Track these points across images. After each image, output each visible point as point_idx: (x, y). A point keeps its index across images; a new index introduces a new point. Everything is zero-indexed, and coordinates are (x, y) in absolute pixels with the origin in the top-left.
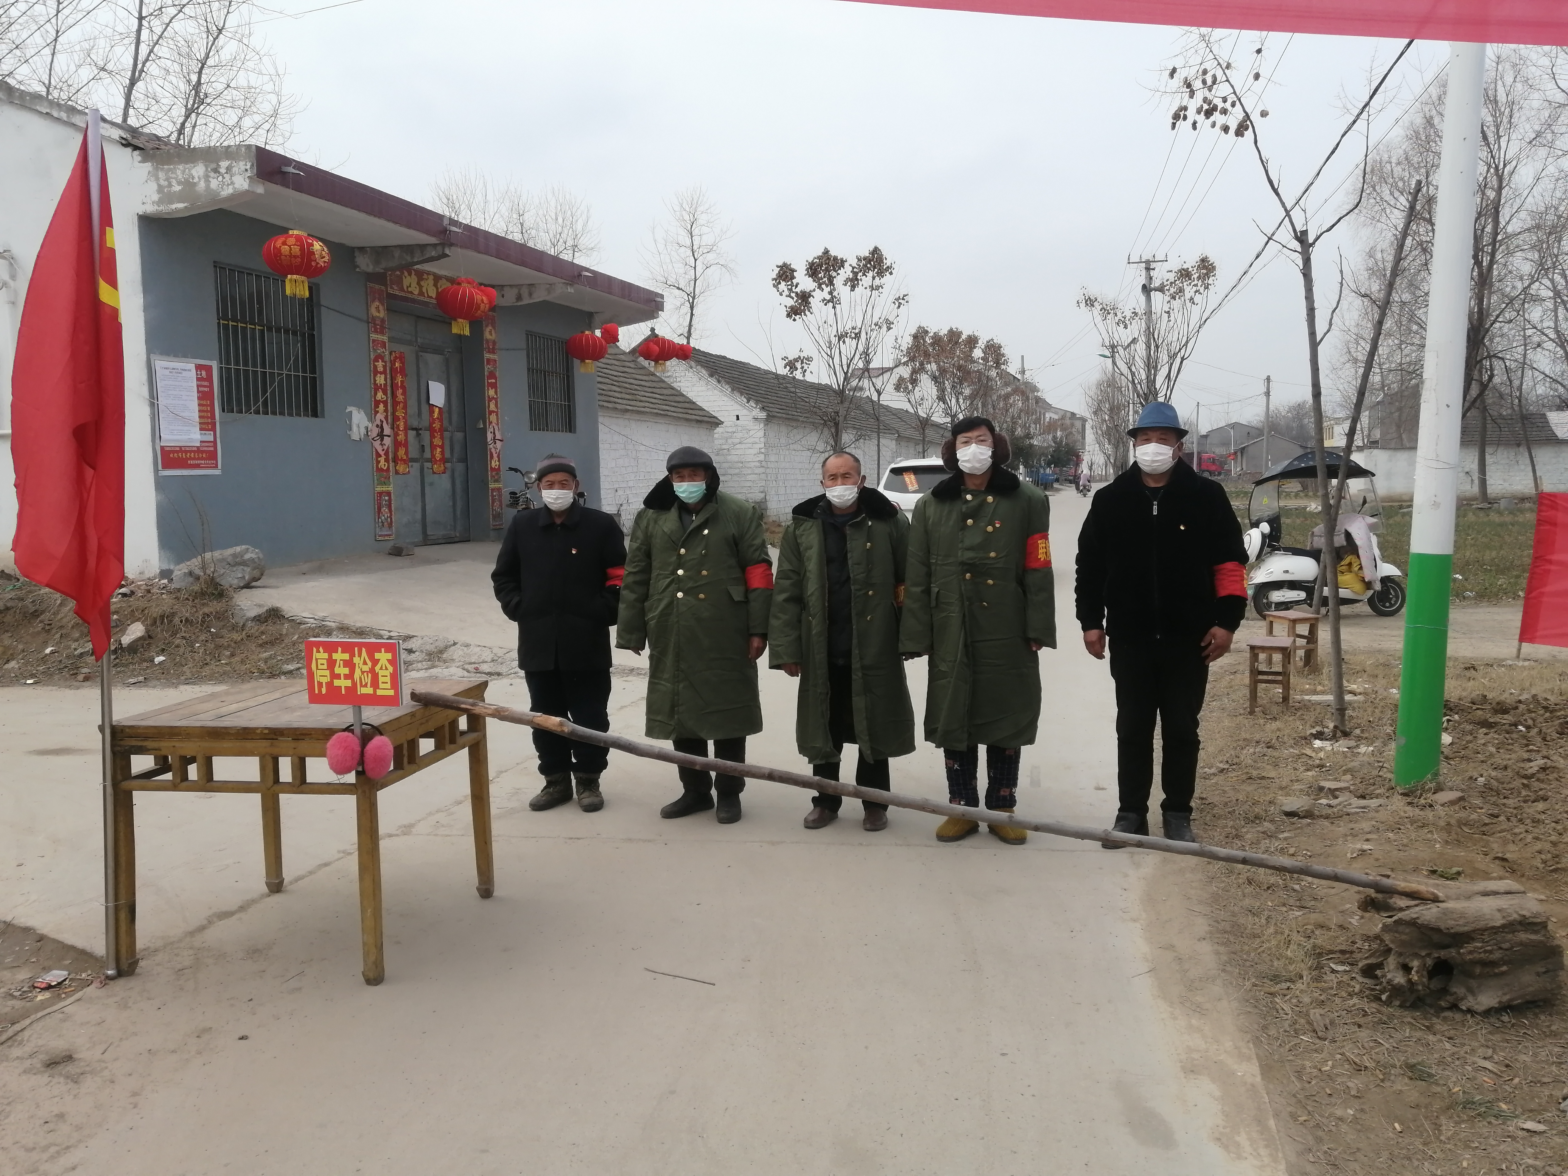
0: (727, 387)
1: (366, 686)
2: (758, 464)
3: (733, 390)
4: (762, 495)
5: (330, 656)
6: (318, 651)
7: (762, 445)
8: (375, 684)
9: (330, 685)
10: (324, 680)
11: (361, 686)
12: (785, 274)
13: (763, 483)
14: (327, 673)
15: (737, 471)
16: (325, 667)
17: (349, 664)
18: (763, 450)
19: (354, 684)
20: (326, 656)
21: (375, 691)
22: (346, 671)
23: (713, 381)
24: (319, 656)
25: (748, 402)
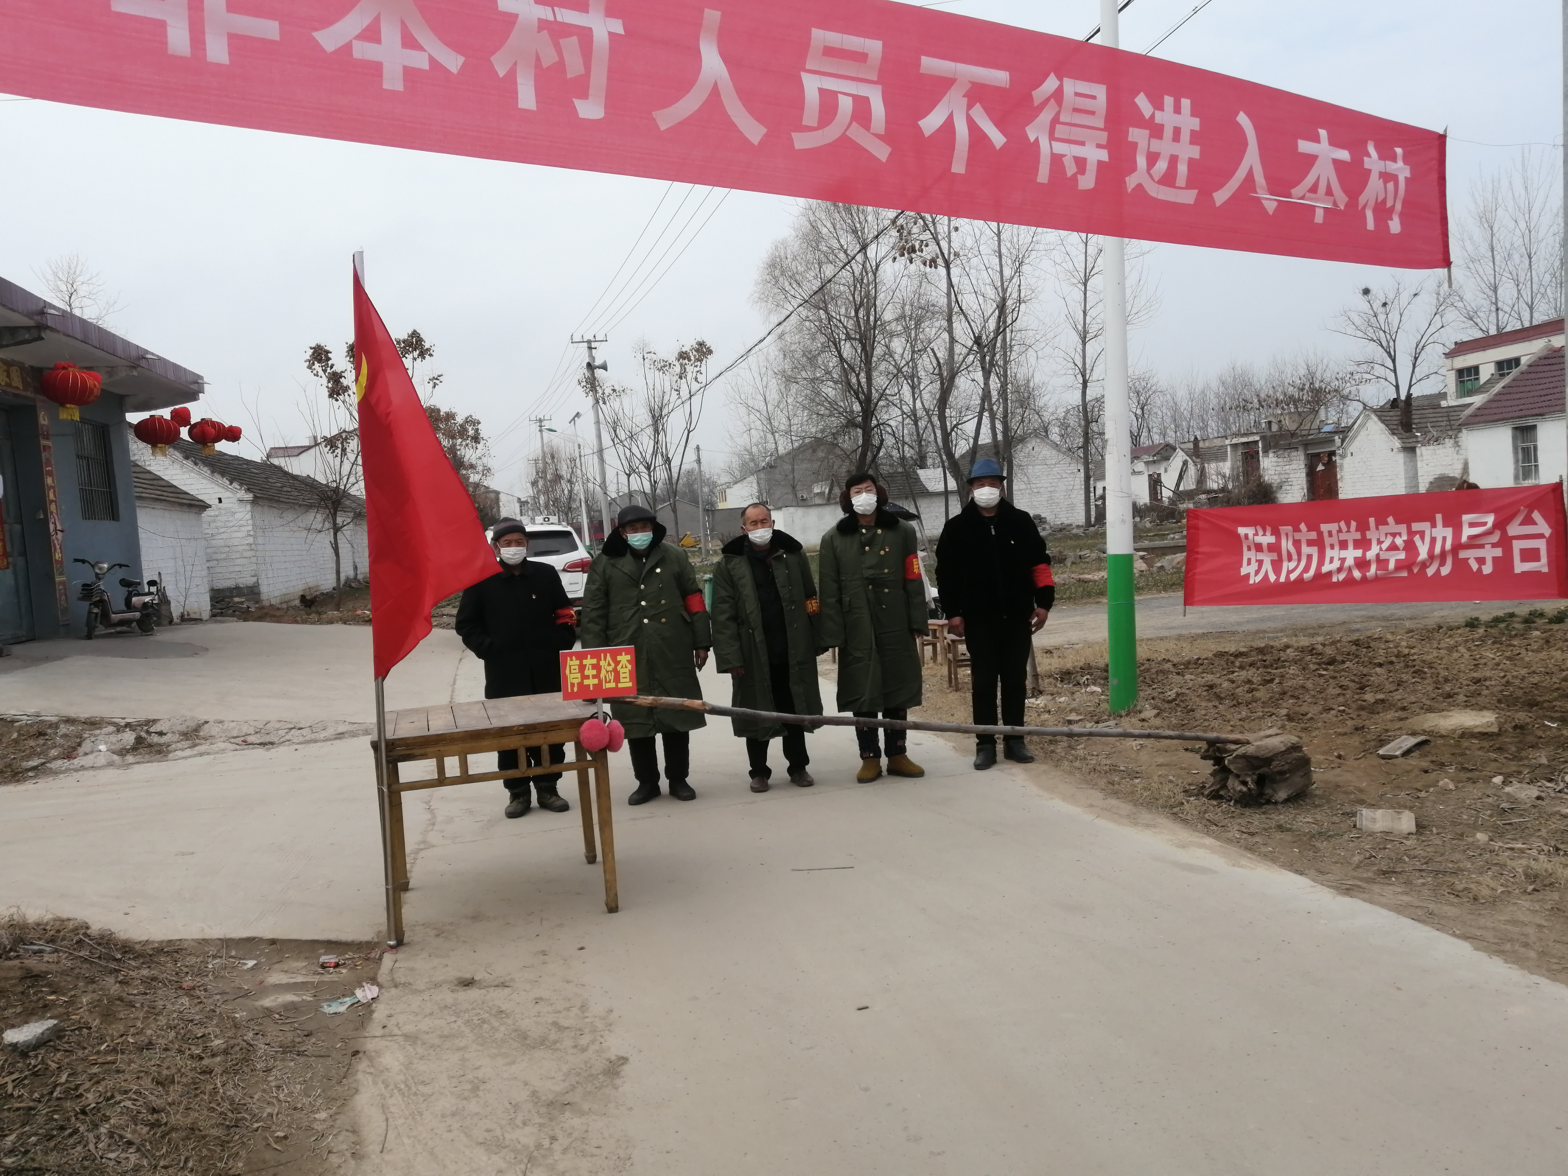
0: (206, 469)
1: (610, 682)
2: (247, 547)
3: (213, 472)
4: (254, 579)
5: (581, 662)
6: (571, 660)
7: (250, 528)
8: (617, 679)
9: (580, 685)
10: (576, 681)
11: (606, 682)
12: (320, 355)
13: (254, 567)
14: (579, 675)
15: (224, 556)
16: (577, 671)
17: (597, 667)
18: (252, 533)
19: (600, 681)
20: (578, 662)
21: (617, 685)
22: (594, 672)
23: (189, 463)
24: (572, 663)
25: (231, 484)
